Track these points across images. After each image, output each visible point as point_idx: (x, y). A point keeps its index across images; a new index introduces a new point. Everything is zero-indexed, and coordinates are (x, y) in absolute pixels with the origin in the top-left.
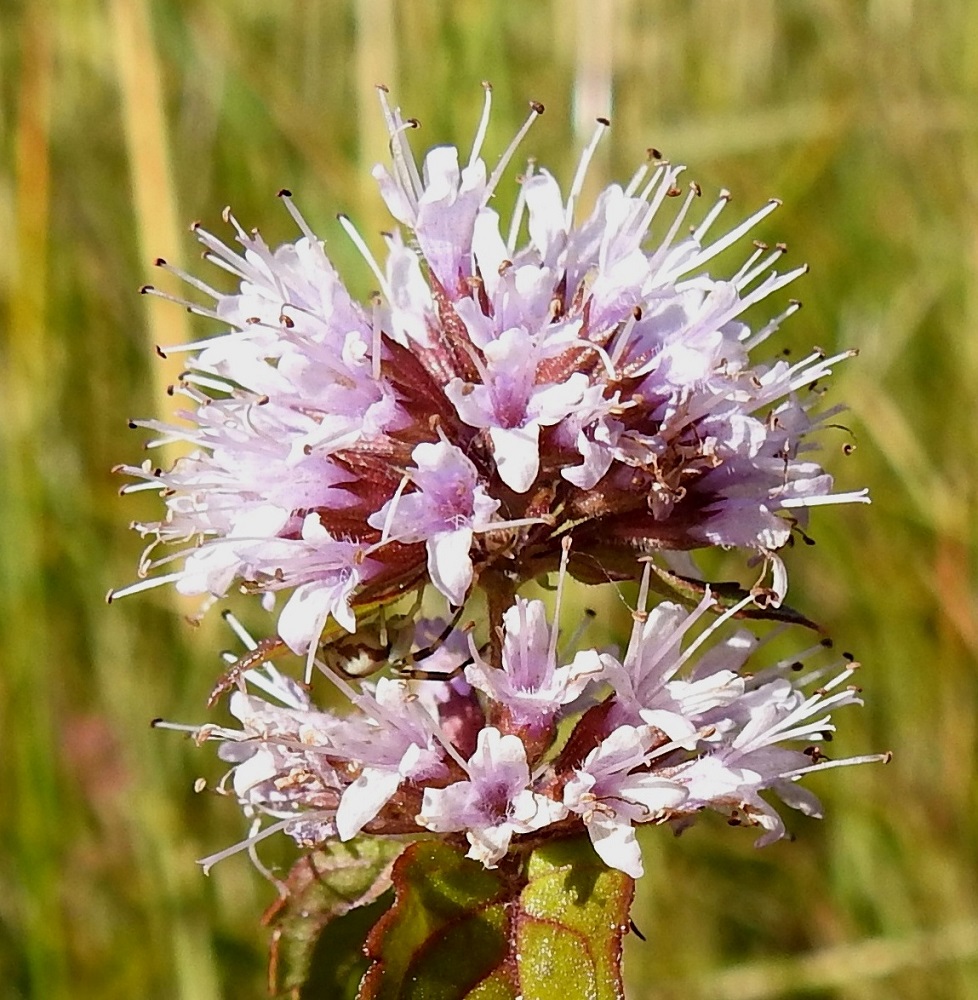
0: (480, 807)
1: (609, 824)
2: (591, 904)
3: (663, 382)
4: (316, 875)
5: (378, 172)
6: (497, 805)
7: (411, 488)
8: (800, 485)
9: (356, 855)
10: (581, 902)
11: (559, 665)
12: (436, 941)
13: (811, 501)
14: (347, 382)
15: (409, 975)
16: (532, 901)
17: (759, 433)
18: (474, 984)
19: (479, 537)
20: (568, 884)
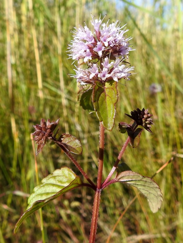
0: (102, 76)
1: (114, 77)
2: (112, 85)
3: (117, 39)
4: (83, 88)
5: (91, 21)
6: (104, 76)
7: (97, 47)
8: (129, 49)
9: (87, 86)
10: (111, 85)
11: (109, 64)
12: (98, 88)
13: (130, 50)
14: (90, 38)
15: (97, 91)
16: (106, 87)
17: (126, 44)
18: (102, 93)
19: (102, 51)
20: (110, 84)
